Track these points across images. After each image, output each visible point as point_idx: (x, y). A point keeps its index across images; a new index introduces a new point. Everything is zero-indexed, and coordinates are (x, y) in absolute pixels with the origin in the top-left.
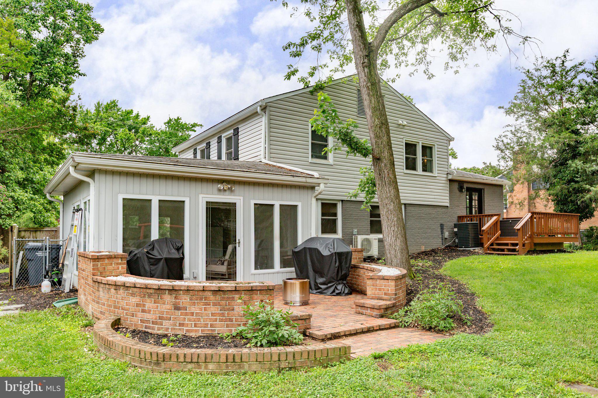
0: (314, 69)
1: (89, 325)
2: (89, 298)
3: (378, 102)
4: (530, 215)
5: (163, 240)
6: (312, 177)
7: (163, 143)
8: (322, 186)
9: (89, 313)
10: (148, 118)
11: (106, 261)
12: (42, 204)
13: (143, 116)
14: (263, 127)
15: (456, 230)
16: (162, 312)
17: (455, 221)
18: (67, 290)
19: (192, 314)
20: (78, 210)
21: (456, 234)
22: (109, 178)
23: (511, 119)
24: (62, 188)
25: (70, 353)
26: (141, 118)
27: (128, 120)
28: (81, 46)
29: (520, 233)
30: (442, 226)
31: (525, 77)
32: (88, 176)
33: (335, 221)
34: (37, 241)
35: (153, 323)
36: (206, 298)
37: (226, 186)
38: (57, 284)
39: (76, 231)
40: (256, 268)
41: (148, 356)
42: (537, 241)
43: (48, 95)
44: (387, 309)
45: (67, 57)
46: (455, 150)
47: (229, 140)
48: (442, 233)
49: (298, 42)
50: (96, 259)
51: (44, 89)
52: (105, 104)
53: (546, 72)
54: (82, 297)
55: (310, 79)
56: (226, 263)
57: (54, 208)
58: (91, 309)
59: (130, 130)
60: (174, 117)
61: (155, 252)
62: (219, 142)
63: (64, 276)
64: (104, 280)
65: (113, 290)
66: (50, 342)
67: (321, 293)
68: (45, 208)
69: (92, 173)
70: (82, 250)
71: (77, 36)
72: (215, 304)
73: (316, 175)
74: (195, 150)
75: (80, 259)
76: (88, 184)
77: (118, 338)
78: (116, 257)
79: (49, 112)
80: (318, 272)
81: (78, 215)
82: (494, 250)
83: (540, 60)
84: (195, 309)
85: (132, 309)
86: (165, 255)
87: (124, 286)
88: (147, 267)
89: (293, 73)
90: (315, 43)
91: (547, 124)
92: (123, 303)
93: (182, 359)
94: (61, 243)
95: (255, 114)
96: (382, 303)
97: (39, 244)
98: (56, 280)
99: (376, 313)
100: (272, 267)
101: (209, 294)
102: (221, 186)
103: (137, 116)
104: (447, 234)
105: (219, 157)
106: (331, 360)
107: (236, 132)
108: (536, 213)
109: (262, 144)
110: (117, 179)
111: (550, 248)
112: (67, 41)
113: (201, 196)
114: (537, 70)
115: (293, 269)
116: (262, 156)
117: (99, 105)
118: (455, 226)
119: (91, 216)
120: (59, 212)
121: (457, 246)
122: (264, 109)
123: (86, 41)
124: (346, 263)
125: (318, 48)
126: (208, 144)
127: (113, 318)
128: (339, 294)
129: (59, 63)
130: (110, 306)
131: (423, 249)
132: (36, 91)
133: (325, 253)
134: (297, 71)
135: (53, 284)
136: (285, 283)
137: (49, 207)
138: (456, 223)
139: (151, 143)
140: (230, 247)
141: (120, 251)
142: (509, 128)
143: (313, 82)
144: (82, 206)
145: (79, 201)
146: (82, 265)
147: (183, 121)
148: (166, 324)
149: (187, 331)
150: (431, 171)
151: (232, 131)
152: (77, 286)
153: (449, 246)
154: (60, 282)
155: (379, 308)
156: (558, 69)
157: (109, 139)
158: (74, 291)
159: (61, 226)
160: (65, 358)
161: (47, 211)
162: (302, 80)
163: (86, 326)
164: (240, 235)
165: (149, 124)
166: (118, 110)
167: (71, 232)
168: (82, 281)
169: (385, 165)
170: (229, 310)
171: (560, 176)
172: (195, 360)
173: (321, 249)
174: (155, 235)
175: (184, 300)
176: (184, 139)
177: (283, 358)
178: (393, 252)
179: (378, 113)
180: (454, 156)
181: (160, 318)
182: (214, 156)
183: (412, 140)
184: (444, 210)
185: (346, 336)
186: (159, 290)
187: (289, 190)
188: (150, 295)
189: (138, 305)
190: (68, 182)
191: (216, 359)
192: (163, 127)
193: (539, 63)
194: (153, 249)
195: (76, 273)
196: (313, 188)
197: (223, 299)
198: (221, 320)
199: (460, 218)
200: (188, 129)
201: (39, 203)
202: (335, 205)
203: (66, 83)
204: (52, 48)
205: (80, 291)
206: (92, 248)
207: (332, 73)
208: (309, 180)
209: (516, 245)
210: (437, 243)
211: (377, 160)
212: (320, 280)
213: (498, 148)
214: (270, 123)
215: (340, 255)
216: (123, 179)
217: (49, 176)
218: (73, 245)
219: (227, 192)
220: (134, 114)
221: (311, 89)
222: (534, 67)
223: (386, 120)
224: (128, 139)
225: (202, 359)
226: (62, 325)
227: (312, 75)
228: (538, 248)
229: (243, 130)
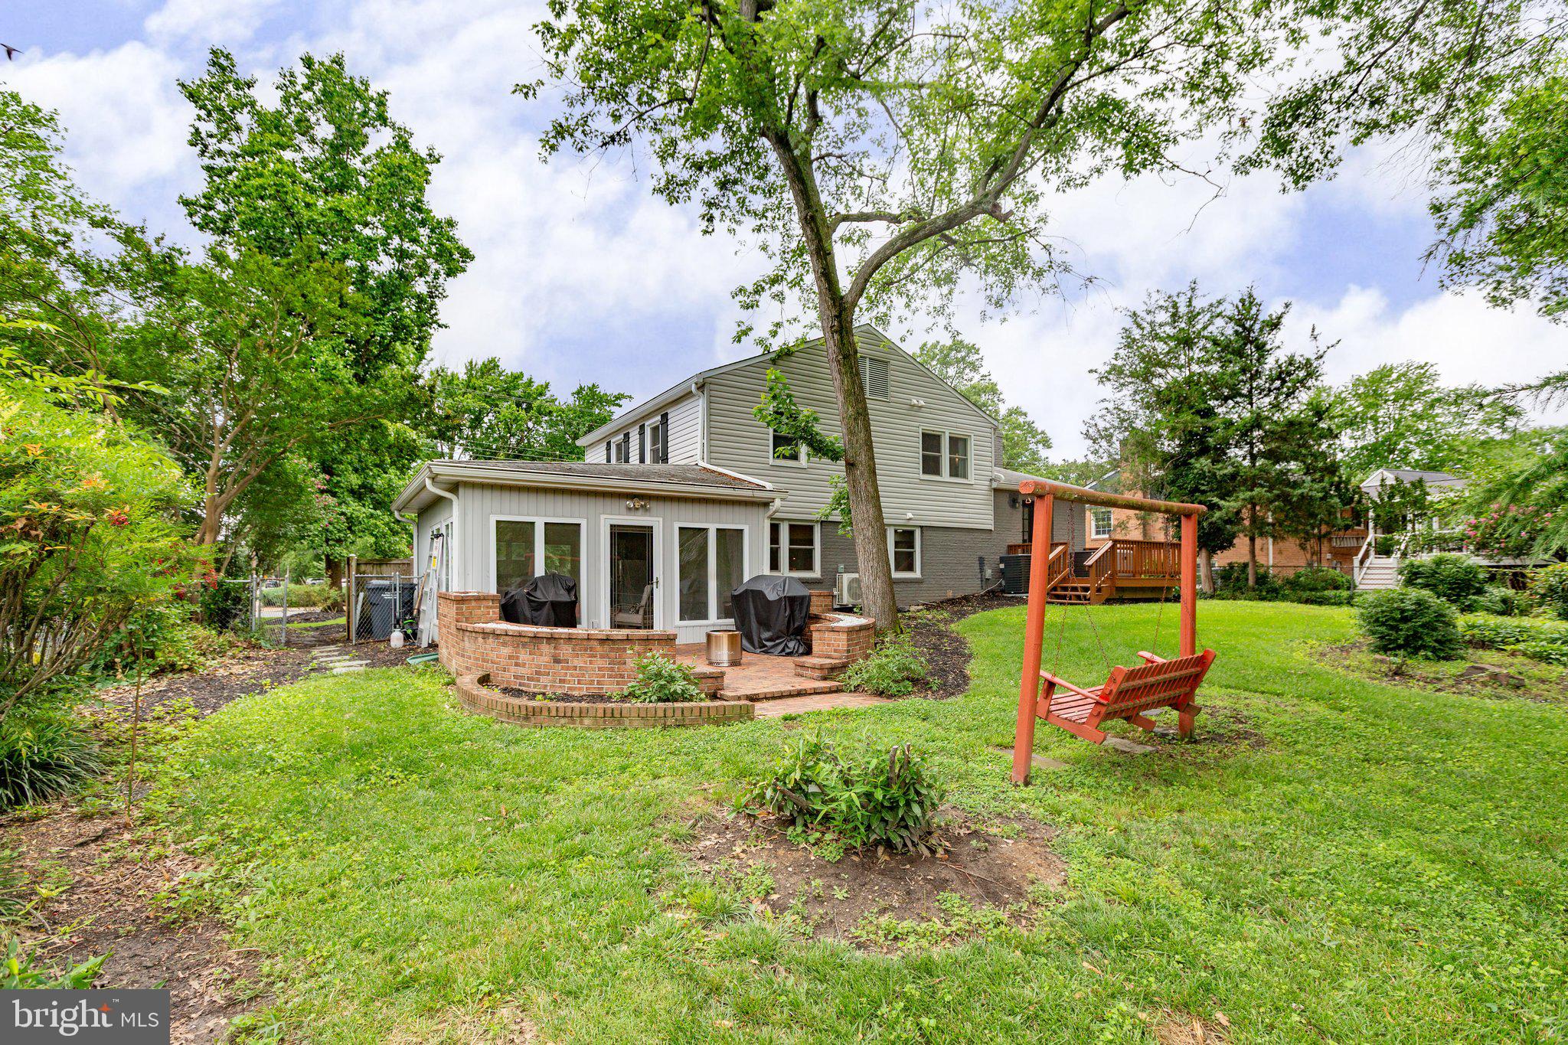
0: (778, 325)
1: (452, 683)
2: (453, 651)
3: (853, 383)
4: (1110, 543)
5: (550, 578)
6: (762, 488)
7: (570, 424)
8: (778, 503)
9: (453, 670)
10: (547, 386)
11: (474, 604)
12: (387, 524)
13: (538, 382)
14: (700, 414)
15: (1002, 566)
16: (539, 666)
17: (1003, 552)
18: (424, 644)
19: (575, 668)
20: (437, 536)
21: (1002, 571)
22: (478, 493)
23: (1107, 390)
24: (416, 504)
25: (428, 709)
26: (535, 385)
27: (515, 388)
28: (441, 280)
29: (1093, 572)
30: (981, 560)
31: (1128, 323)
32: (450, 491)
33: (810, 552)
34: (382, 578)
35: (529, 679)
36: (591, 649)
37: (638, 503)
38: (411, 637)
39: (435, 564)
40: (682, 618)
41: (516, 710)
42: (1120, 584)
43: (393, 358)
44: (833, 669)
45: (420, 299)
46: (1049, 434)
47: (655, 429)
48: (982, 570)
49: (750, 288)
50: (461, 600)
51: (387, 347)
52: (480, 364)
53: (1163, 317)
54: (443, 652)
55: (771, 340)
56: (641, 612)
57: (405, 529)
58: (454, 665)
59: (518, 405)
60: (587, 383)
61: (538, 594)
62: (642, 433)
63: (421, 626)
64: (470, 627)
65: (480, 640)
66: (405, 698)
67: (766, 652)
68: (391, 530)
69: (455, 487)
70: (444, 590)
71: (434, 266)
72: (602, 657)
73: (769, 486)
74: (609, 444)
75: (441, 601)
76: (451, 501)
77: (483, 692)
78: (485, 598)
79: (396, 396)
80: (764, 624)
81: (438, 542)
82: (1058, 597)
83: (1155, 296)
84: (578, 662)
85: (503, 662)
86: (551, 597)
87: (494, 634)
88: (528, 613)
89: (745, 333)
90: (776, 288)
91: (1162, 399)
92: (493, 656)
93: (554, 713)
94: (415, 581)
95: (687, 395)
96: (828, 661)
97: (387, 582)
98: (409, 631)
99: (817, 674)
100: (705, 617)
101: (595, 644)
102: (629, 503)
103: (530, 382)
104: (988, 573)
105: (642, 460)
106: (729, 719)
107: (665, 417)
108: (1120, 541)
109: (699, 439)
110: (488, 494)
111: (1149, 595)
112: (421, 275)
113: (603, 517)
114: (1149, 312)
115: (732, 621)
116: (699, 457)
117: (470, 367)
118: (1002, 560)
119: (455, 542)
120: (411, 536)
121: (1003, 591)
122: (701, 387)
123: (448, 275)
124: (801, 611)
125: (779, 297)
126: (627, 435)
127: (480, 673)
128: (788, 654)
129: (409, 308)
130: (477, 659)
131: (950, 594)
132: (376, 352)
133: (772, 596)
134: (750, 329)
135: (407, 637)
136: (709, 636)
137: (396, 527)
138: (1004, 555)
139: (552, 424)
140: (647, 589)
141: (493, 591)
142: (1106, 404)
143: (776, 345)
144: (443, 531)
145: (438, 524)
146: (444, 610)
147: (601, 390)
148: (544, 680)
149: (570, 689)
150: (965, 476)
151: (659, 418)
152: (437, 640)
153: (992, 591)
154: (415, 634)
155: (821, 668)
156: (1183, 309)
157: (486, 420)
158: (433, 646)
159: (415, 557)
160: (423, 714)
161: (395, 533)
162: (761, 342)
163: (448, 684)
164: (658, 572)
165: (548, 394)
166: (500, 374)
167: (429, 567)
168: (444, 630)
169: (862, 473)
170: (619, 663)
171: (1180, 482)
172: (569, 714)
173: (766, 592)
174: (539, 571)
175: (566, 650)
176: (603, 421)
177: (669, 713)
178: (871, 597)
179: (852, 398)
180: (1046, 443)
181: (537, 673)
182: (634, 458)
183: (932, 428)
184: (984, 536)
185: (767, 699)
186: (536, 638)
187: (730, 509)
188: (524, 645)
189: (510, 657)
190: (424, 497)
191: (592, 713)
192: (571, 400)
193: (1153, 301)
194: (535, 589)
195: (436, 622)
196: (766, 504)
197: (612, 650)
198: (610, 676)
199: (1012, 548)
200: (609, 402)
201: (382, 521)
202: (811, 528)
203: (419, 339)
204: (397, 287)
205: (442, 644)
206: (456, 588)
207: (807, 330)
208: (757, 494)
209: (1086, 589)
210: (974, 587)
211: (851, 465)
212: (766, 635)
213: (1087, 435)
214: (709, 408)
215: (792, 600)
216: (497, 494)
217: (396, 482)
218: (432, 585)
219: (640, 512)
220: (525, 379)
221: (773, 356)
222: (1145, 307)
223: (865, 409)
224: (516, 420)
225: (577, 713)
226: (419, 683)
227: (774, 334)
228: (1127, 596)
229: (674, 416)
